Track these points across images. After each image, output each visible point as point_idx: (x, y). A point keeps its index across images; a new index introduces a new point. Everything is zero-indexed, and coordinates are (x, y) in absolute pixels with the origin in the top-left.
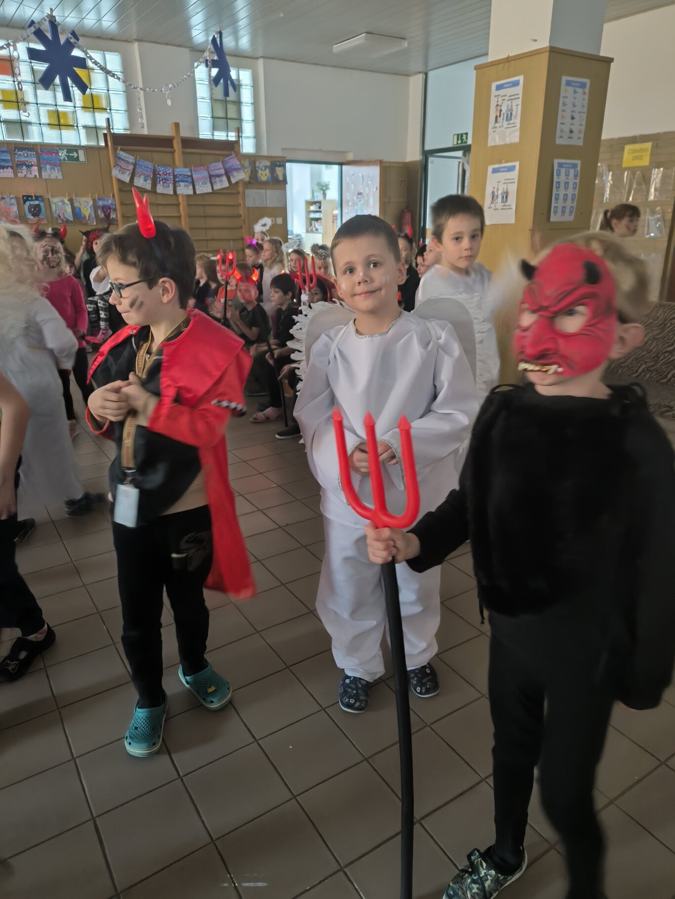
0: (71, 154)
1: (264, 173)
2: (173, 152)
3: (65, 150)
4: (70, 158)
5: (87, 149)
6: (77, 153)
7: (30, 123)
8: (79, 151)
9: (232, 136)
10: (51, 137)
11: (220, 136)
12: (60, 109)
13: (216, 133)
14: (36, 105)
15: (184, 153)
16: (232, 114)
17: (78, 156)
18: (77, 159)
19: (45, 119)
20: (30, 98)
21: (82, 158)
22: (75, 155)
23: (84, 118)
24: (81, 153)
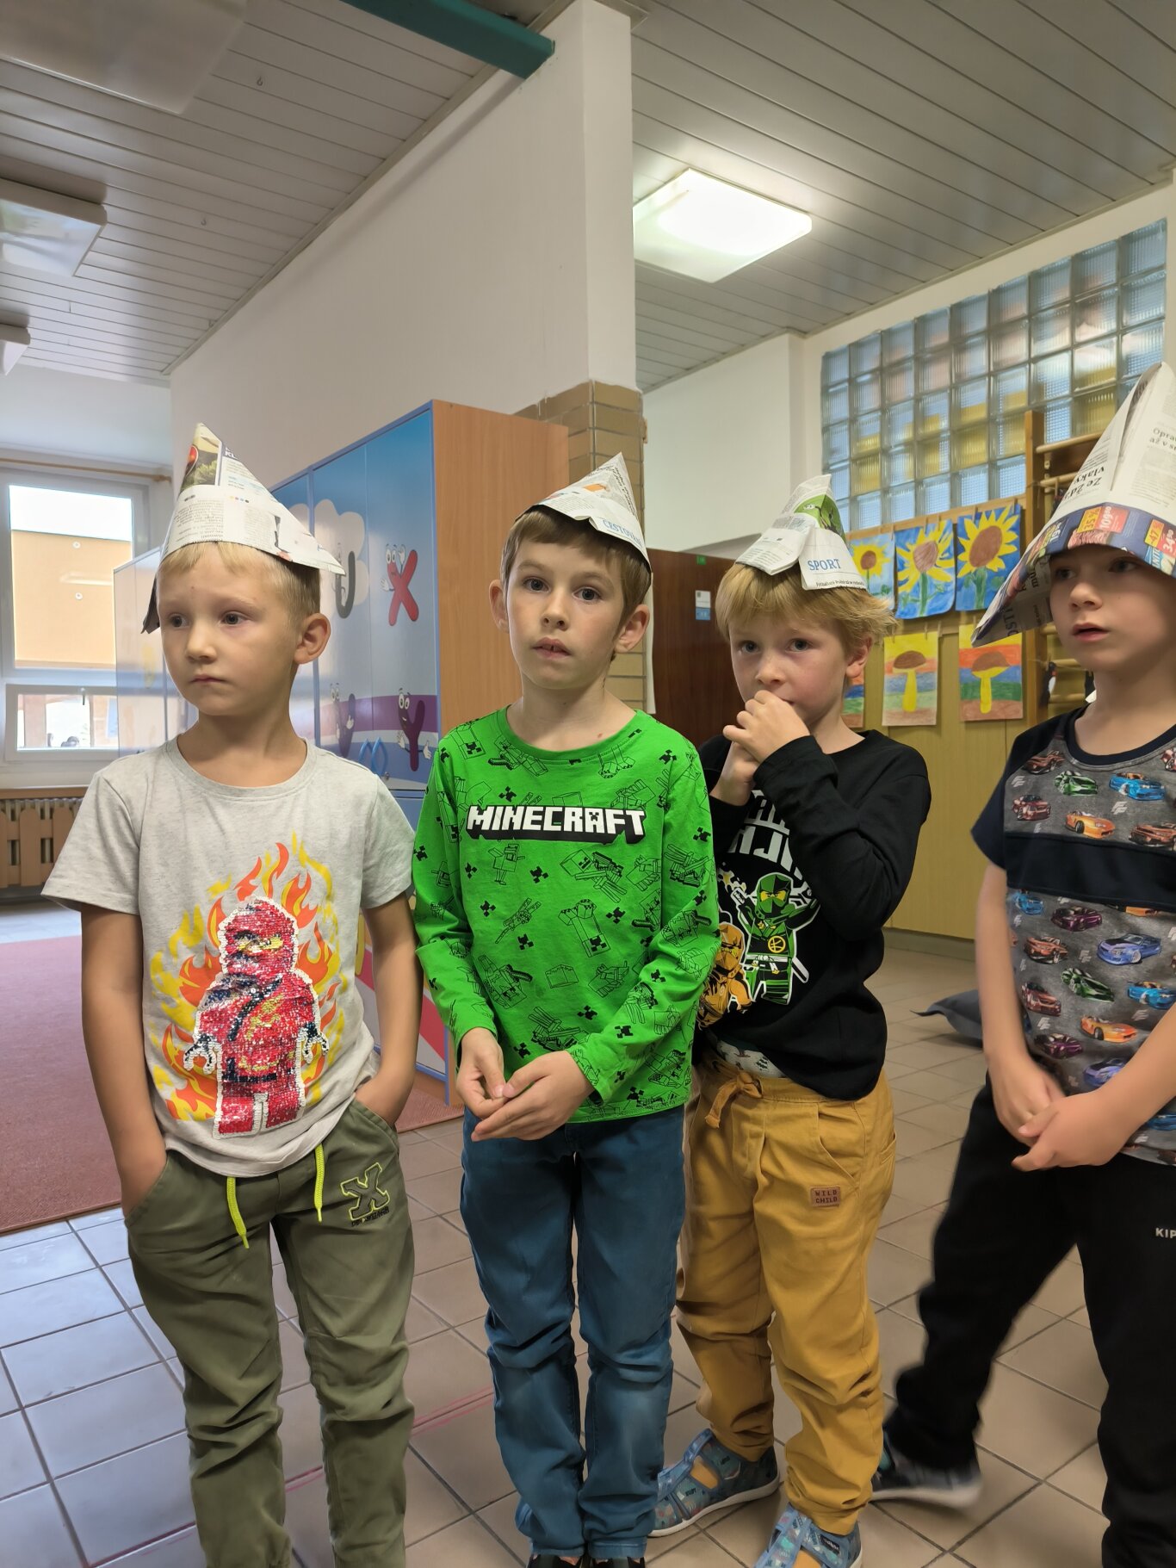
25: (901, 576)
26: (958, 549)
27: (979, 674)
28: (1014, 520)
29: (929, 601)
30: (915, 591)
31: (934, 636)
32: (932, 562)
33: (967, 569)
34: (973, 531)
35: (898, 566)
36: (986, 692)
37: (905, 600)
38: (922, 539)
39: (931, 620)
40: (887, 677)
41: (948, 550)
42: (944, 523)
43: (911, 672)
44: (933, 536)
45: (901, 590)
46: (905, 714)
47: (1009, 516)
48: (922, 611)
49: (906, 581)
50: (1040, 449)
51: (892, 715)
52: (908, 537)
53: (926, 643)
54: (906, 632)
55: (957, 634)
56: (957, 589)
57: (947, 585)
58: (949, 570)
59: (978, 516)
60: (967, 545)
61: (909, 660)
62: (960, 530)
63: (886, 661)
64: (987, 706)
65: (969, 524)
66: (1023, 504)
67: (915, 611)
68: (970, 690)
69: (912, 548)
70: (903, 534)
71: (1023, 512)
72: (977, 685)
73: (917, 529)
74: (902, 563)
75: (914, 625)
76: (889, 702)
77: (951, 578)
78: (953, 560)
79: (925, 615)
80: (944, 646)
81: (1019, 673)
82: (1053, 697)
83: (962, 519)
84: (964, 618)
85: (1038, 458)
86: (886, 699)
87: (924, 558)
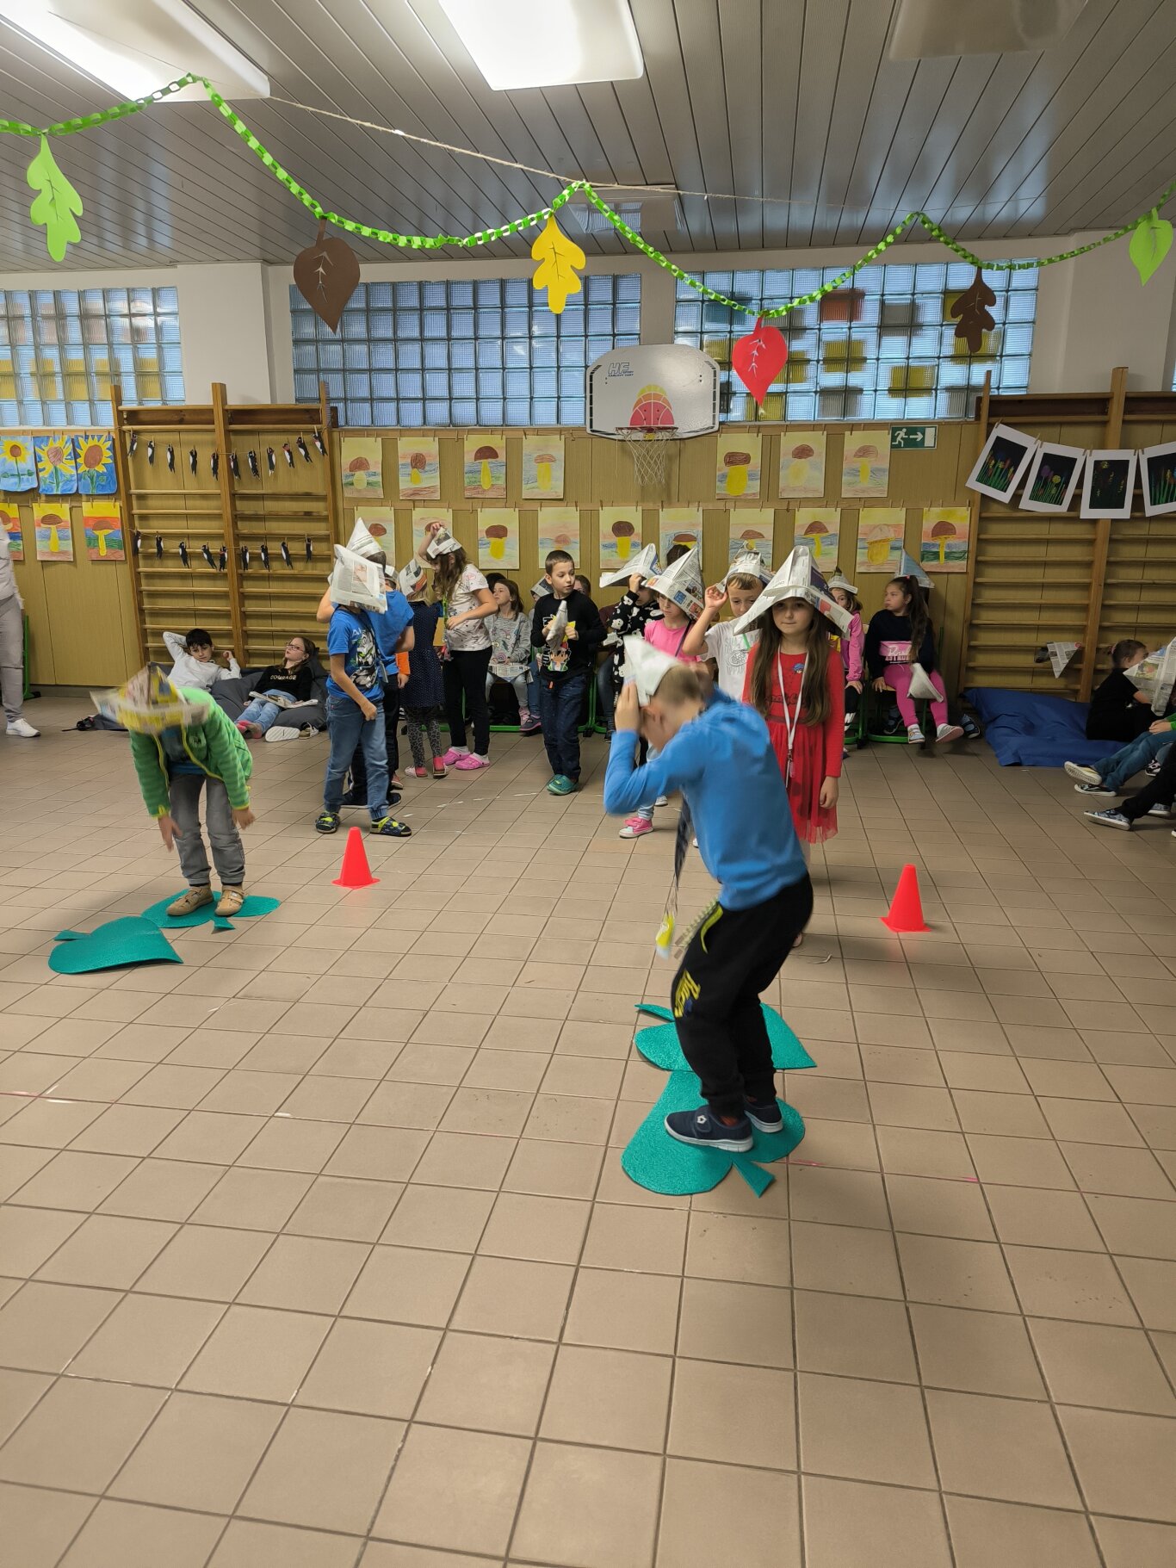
0: (911, 437)
2: (1105, 423)
3: (904, 430)
4: (910, 443)
5: (941, 425)
6: (924, 434)
7: (860, 391)
8: (928, 430)
10: (891, 409)
12: (913, 363)
14: (875, 361)
15: (1124, 422)
17: (923, 439)
18: (921, 443)
19: (885, 384)
20: (870, 352)
21: (929, 442)
22: (919, 437)
23: (952, 374)
24: (930, 432)
25: (40, 466)
26: (76, 456)
27: (97, 533)
28: (109, 444)
29: (61, 484)
30: (51, 476)
31: (66, 506)
32: (60, 460)
33: (83, 469)
34: (84, 446)
35: (37, 459)
36: (102, 543)
37: (45, 482)
38: (52, 445)
39: (63, 497)
40: (37, 529)
41: (70, 454)
42: (66, 437)
43: (53, 527)
44: (58, 444)
45: (41, 474)
46: (52, 554)
47: (106, 441)
48: (57, 490)
49: (44, 469)
50: (120, 408)
51: (43, 553)
52: (42, 441)
53: (62, 510)
54: (47, 502)
55: (81, 507)
56: (79, 479)
57: (72, 476)
58: (72, 467)
59: (87, 437)
60: (82, 453)
61: (50, 519)
62: (76, 444)
63: (35, 518)
64: (103, 552)
65: (81, 440)
66: (113, 435)
67: (52, 490)
68: (92, 542)
69: (46, 449)
70: (39, 439)
71: (113, 440)
72: (97, 538)
73: (48, 437)
74: (40, 458)
75: (51, 498)
76: (40, 545)
77: (74, 472)
78: (73, 461)
79: (59, 493)
80: (73, 514)
81: (120, 534)
82: (140, 550)
83: (77, 436)
84: (84, 498)
85: (119, 413)
86: (38, 543)
87: (54, 456)
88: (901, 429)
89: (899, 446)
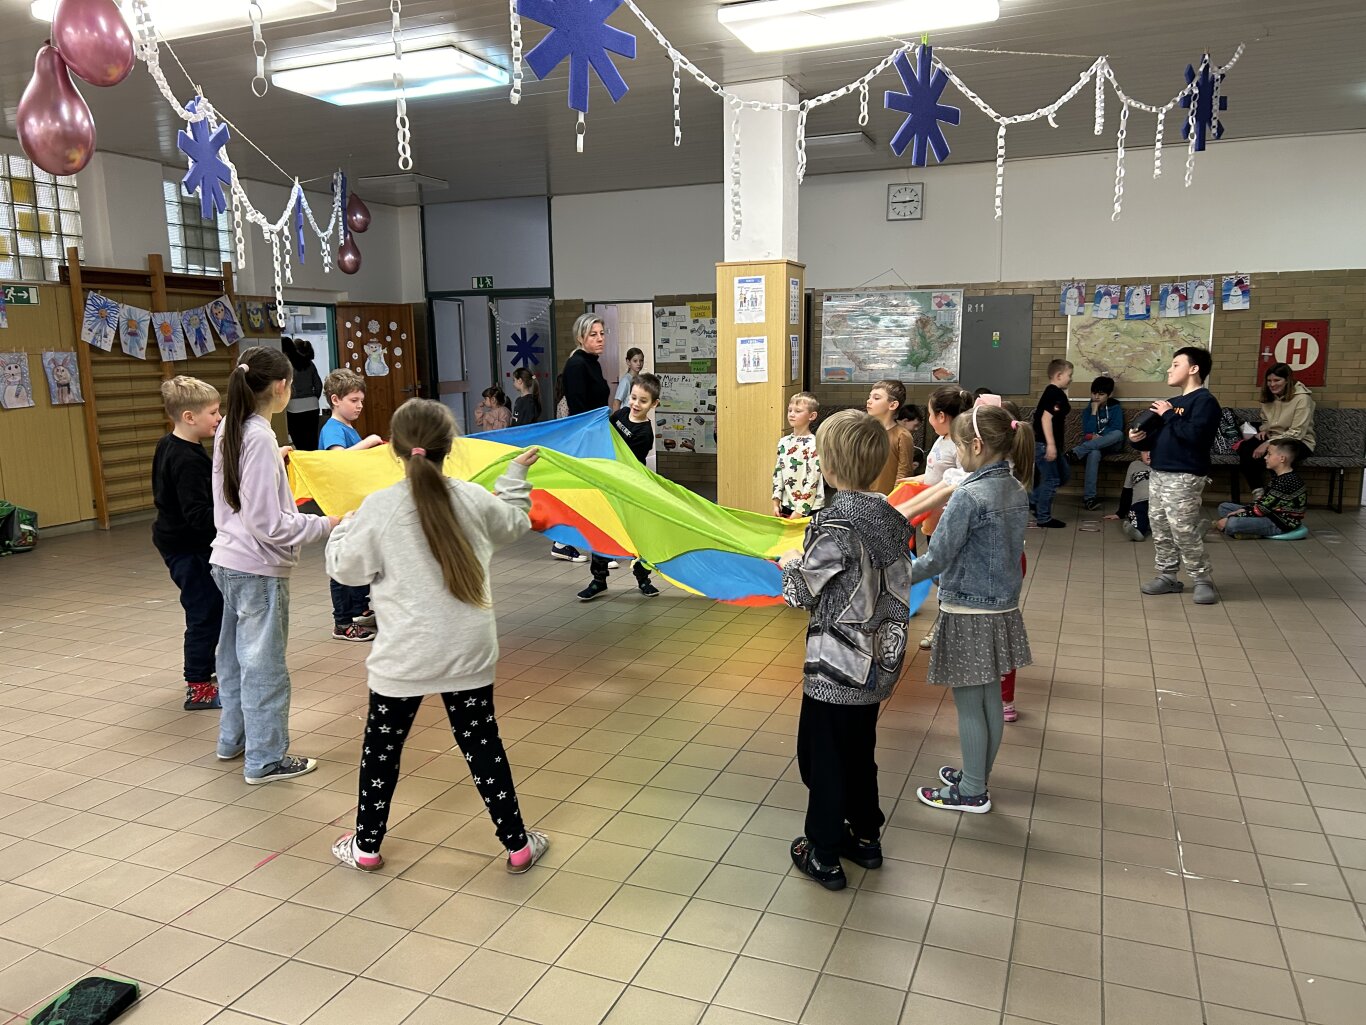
0: (19, 294)
1: (256, 317)
2: (151, 293)
3: (13, 288)
4: (19, 300)
5: (38, 286)
6: (28, 293)
8: (29, 290)
9: (212, 272)
11: (195, 270)
13: (190, 267)
15: (168, 293)
16: (208, 242)
17: (29, 297)
18: (28, 300)
21: (34, 300)
22: (25, 295)
23: (27, 247)
24: (33, 292)
88: (9, 288)
89: (10, 301)
